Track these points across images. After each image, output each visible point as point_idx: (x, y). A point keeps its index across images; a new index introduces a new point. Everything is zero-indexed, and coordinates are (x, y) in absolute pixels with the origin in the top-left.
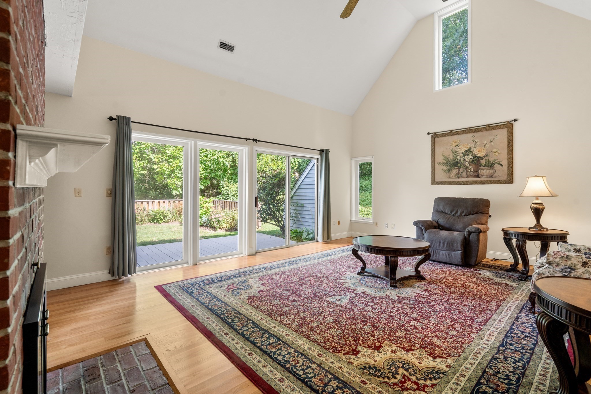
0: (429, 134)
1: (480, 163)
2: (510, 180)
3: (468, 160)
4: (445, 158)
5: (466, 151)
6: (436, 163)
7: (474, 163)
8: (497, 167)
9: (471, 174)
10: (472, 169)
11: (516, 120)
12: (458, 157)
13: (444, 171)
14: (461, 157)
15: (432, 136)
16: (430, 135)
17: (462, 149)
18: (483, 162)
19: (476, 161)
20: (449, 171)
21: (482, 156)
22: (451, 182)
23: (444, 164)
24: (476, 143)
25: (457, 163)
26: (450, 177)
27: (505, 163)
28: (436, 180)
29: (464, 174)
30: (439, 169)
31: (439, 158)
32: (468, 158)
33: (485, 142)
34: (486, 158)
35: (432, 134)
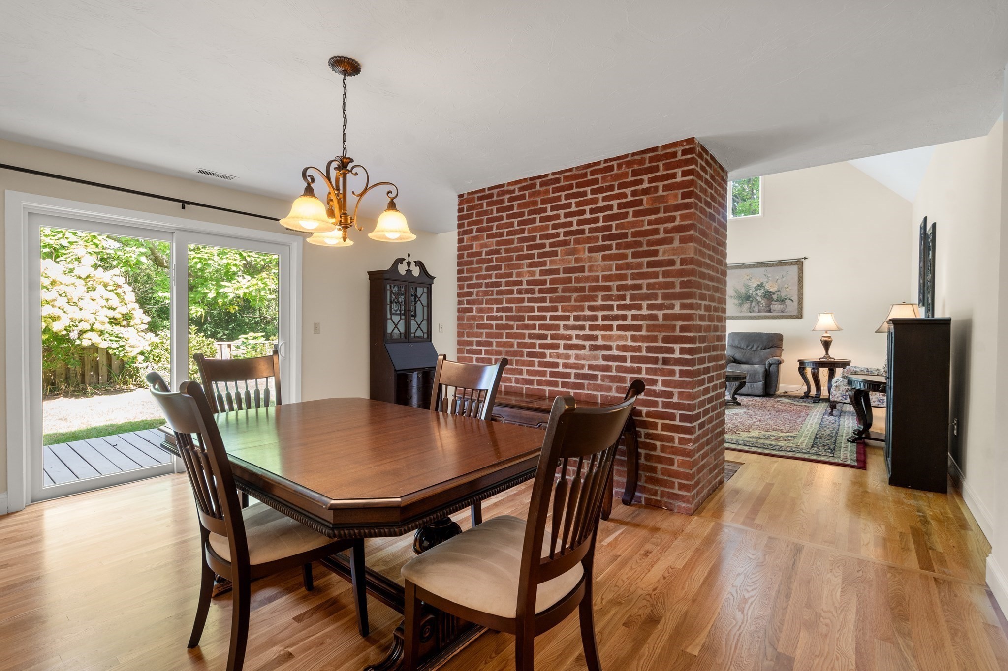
1: (772, 298)
2: (800, 316)
3: (760, 294)
4: (737, 291)
5: (759, 285)
7: (767, 298)
8: (788, 302)
9: (763, 308)
10: (764, 304)
11: (805, 258)
12: (750, 291)
13: (736, 305)
14: (753, 292)
17: (754, 284)
18: (775, 297)
19: (768, 295)
20: (741, 305)
21: (774, 291)
22: (742, 316)
23: (735, 298)
24: (768, 277)
25: (749, 297)
26: (741, 312)
27: (795, 298)
29: (756, 309)
32: (761, 292)
33: (777, 277)
34: (778, 293)
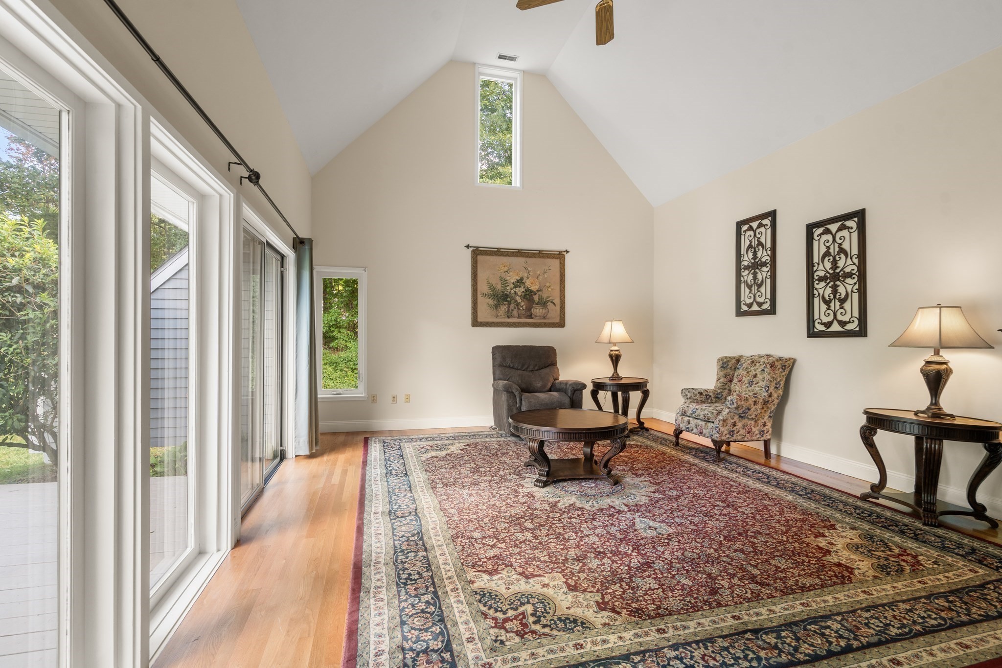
0: (468, 247)
1: (533, 299)
2: (561, 324)
3: (519, 294)
4: (491, 287)
5: (518, 281)
6: (479, 293)
7: (527, 299)
8: (550, 305)
9: (523, 312)
10: (524, 306)
11: (567, 252)
12: (508, 288)
13: (490, 306)
14: (511, 289)
15: (473, 251)
16: (471, 249)
17: (513, 278)
18: (536, 298)
19: (529, 295)
20: (496, 306)
21: (535, 290)
22: (499, 323)
23: (489, 296)
24: (529, 272)
25: (507, 296)
26: (497, 316)
27: (557, 301)
28: (479, 320)
29: (515, 313)
30: (484, 304)
31: (483, 288)
32: (520, 291)
33: (538, 272)
34: (540, 293)
35: (472, 248)
